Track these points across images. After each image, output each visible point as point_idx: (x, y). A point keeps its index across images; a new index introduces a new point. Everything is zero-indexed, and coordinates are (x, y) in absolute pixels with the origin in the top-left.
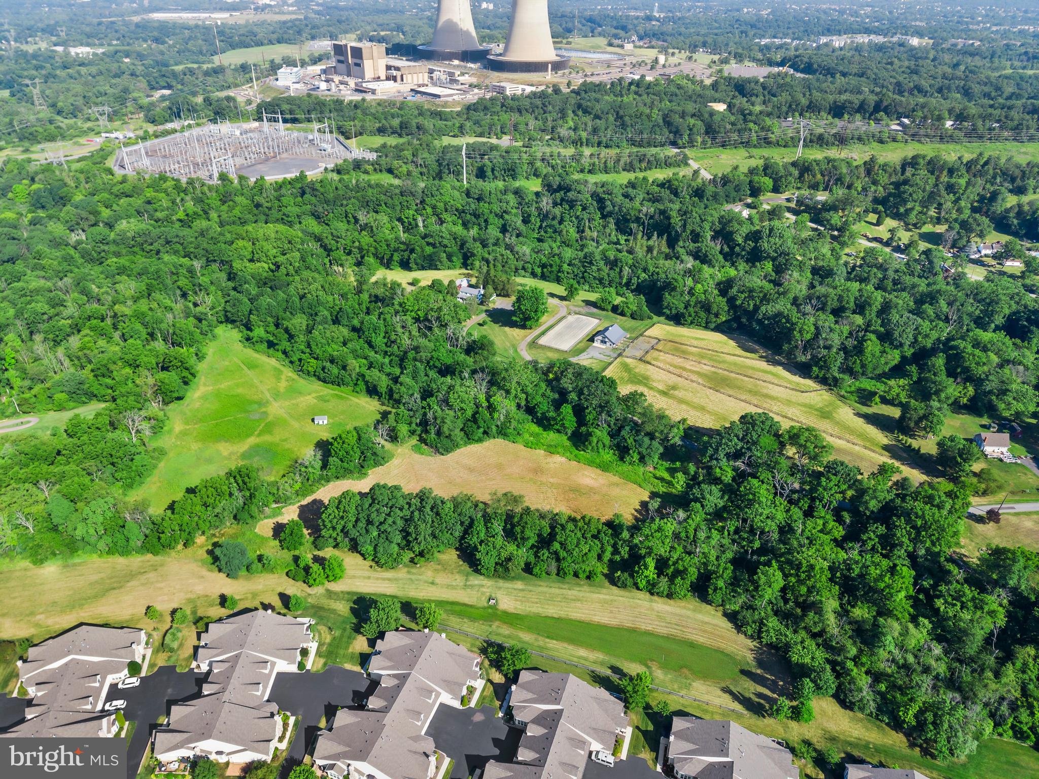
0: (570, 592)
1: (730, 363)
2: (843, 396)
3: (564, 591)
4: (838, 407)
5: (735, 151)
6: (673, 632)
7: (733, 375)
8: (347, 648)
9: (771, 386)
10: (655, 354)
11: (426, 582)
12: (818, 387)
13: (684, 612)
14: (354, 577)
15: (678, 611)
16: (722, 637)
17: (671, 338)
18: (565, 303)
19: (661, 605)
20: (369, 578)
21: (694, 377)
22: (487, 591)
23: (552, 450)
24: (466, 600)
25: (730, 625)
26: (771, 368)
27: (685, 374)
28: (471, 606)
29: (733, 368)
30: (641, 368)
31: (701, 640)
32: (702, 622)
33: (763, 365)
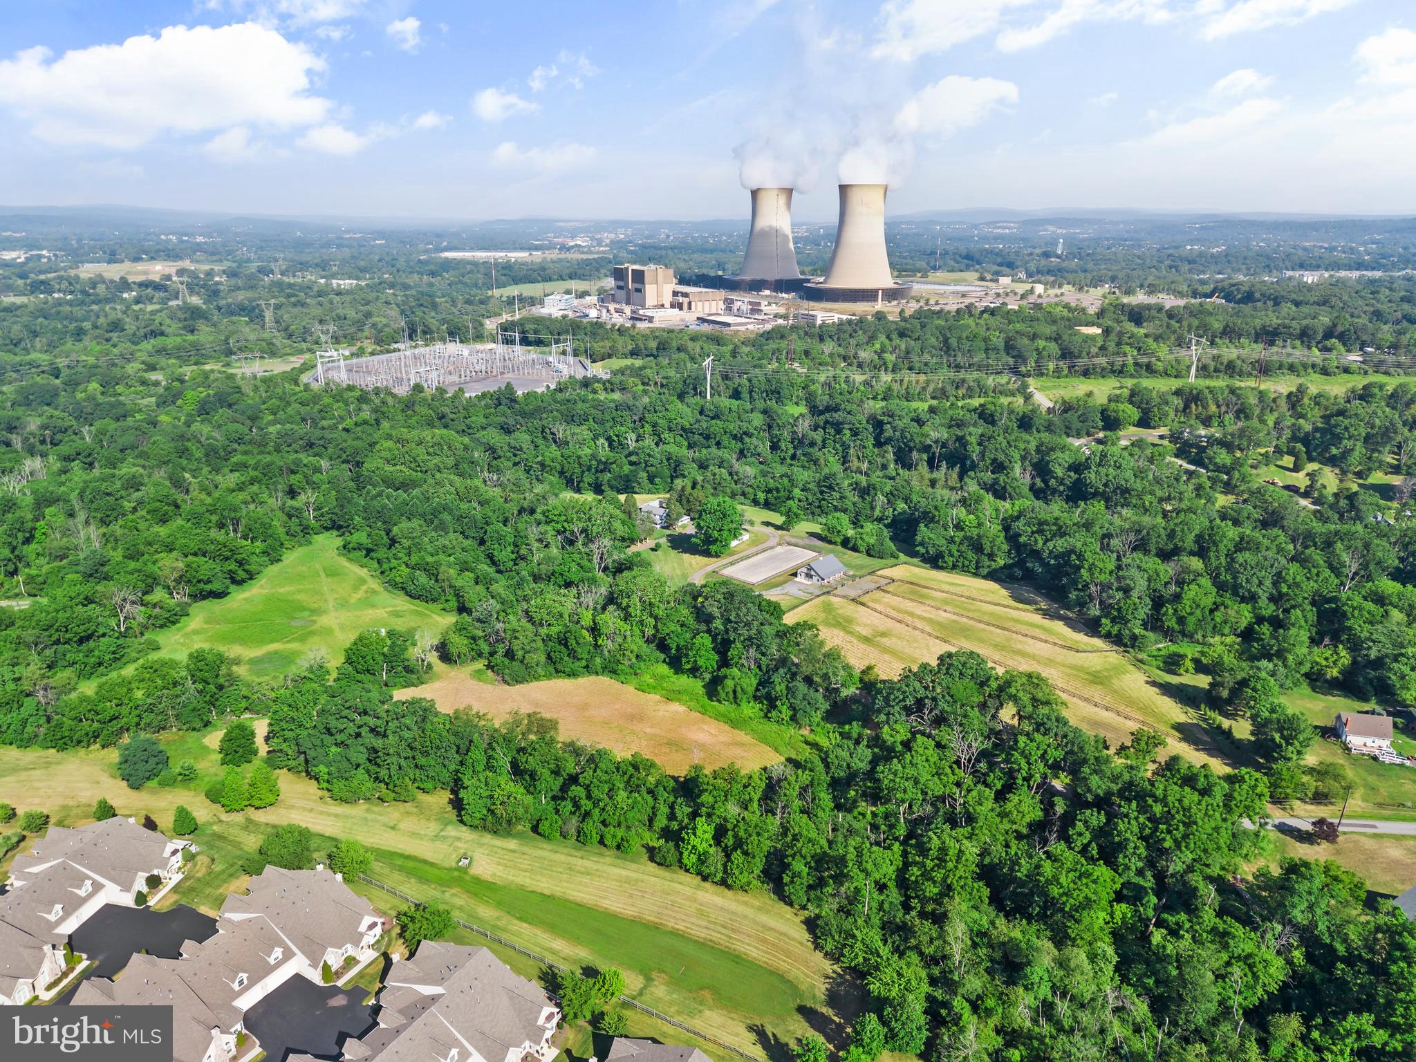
0: (580, 862)
1: (985, 613)
2: (1141, 661)
3: (573, 860)
4: (1125, 672)
5: (1101, 381)
6: (715, 936)
7: (982, 626)
8: (219, 886)
9: (1031, 641)
10: (878, 595)
11: (385, 825)
12: (1108, 648)
13: (741, 909)
14: (292, 807)
15: (733, 906)
16: (788, 954)
17: (913, 580)
18: (780, 532)
19: (711, 896)
20: (311, 810)
21: (919, 624)
22: (462, 847)
23: (672, 696)
24: (429, 856)
25: (807, 936)
26: (1047, 623)
27: (909, 619)
28: (432, 864)
29: (986, 618)
30: (850, 609)
31: (753, 952)
32: (764, 926)
33: (1037, 618)
